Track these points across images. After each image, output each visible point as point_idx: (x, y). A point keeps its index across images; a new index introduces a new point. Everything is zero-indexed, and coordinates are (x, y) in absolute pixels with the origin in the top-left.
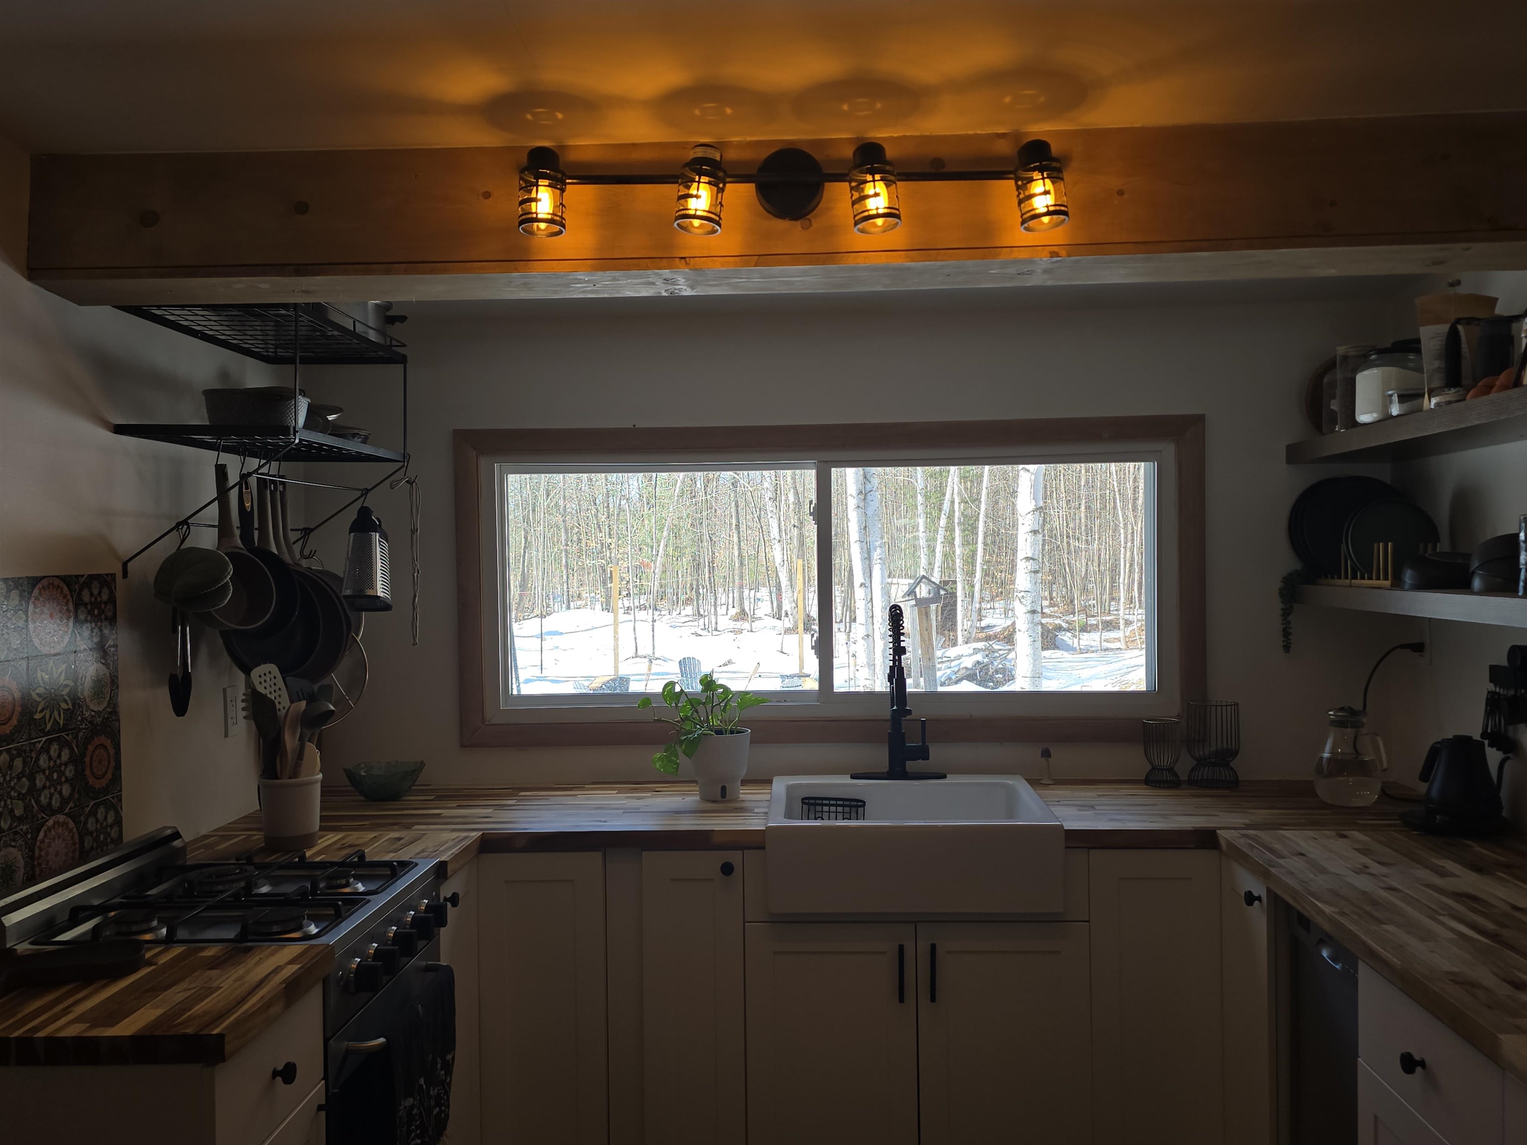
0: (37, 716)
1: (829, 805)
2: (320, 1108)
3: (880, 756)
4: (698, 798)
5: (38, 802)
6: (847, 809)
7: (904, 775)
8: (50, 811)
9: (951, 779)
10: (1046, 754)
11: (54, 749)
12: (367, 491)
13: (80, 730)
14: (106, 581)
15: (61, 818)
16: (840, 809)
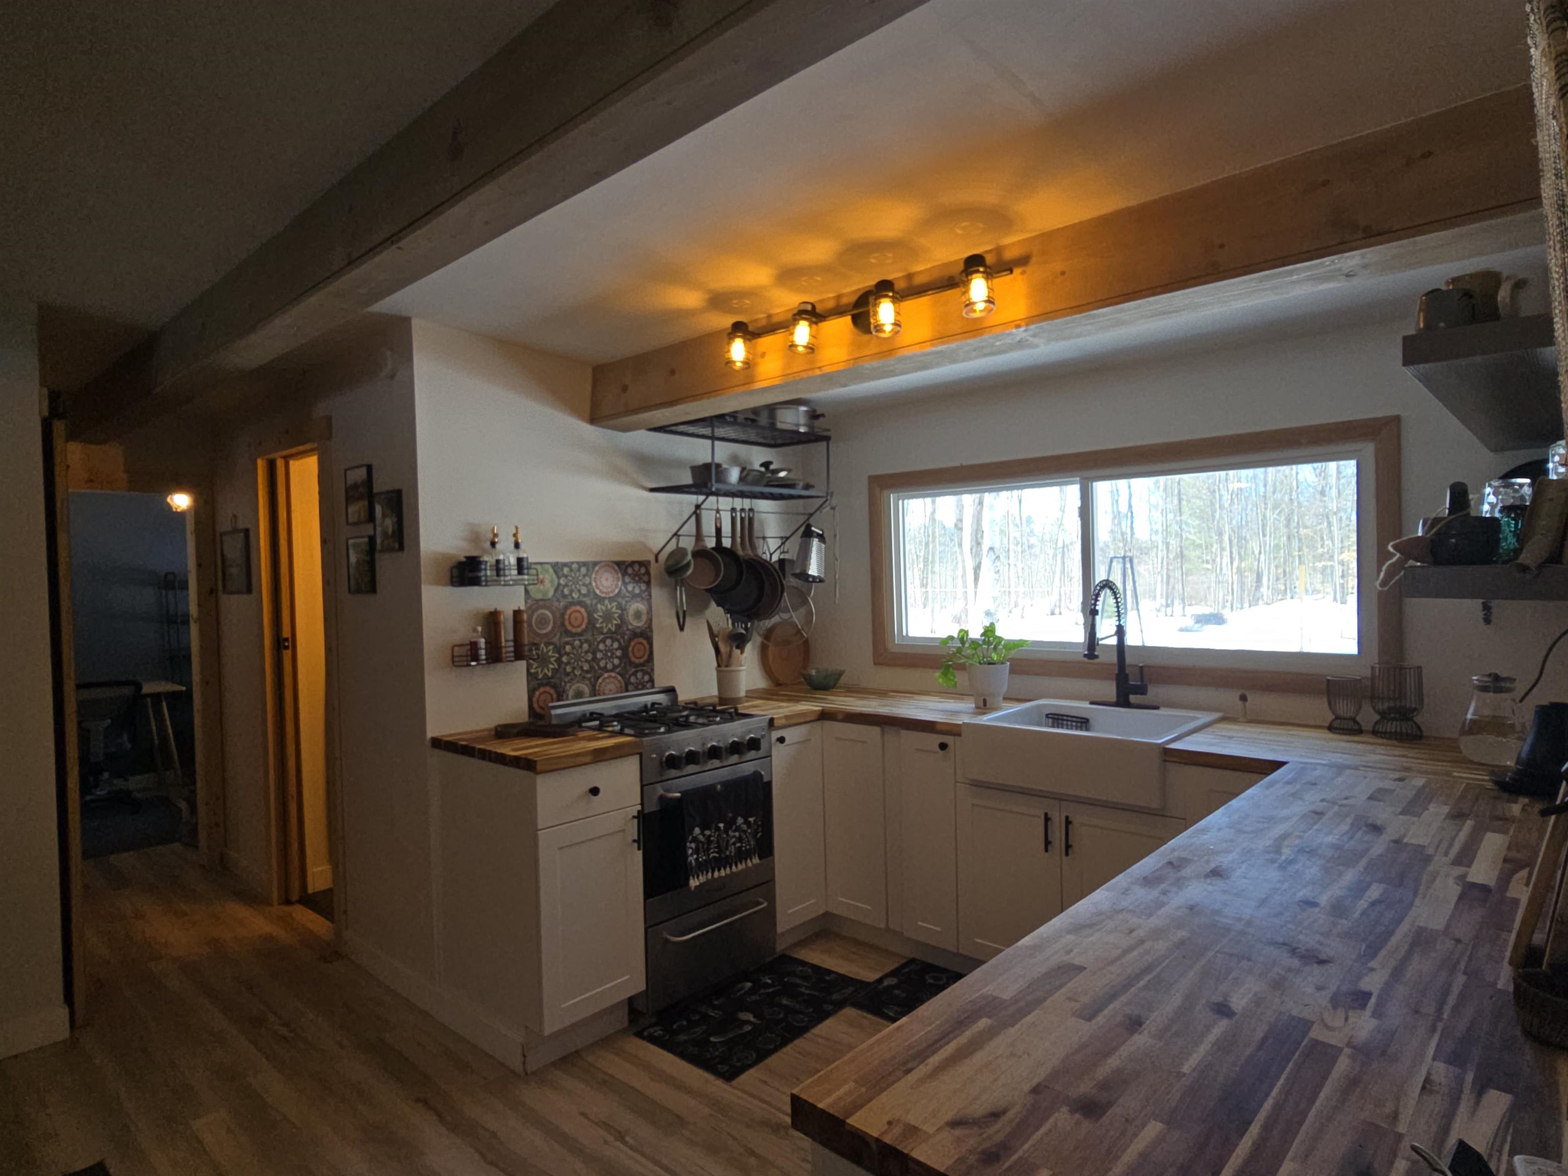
0: (598, 625)
1: (1067, 720)
2: (634, 817)
3: (1109, 690)
4: (974, 706)
5: (598, 665)
6: (1079, 724)
7: (1127, 704)
8: (605, 669)
9: (1162, 712)
10: (1243, 698)
11: (608, 642)
12: (811, 515)
13: (626, 634)
14: (644, 564)
15: (613, 674)
16: (1074, 724)
